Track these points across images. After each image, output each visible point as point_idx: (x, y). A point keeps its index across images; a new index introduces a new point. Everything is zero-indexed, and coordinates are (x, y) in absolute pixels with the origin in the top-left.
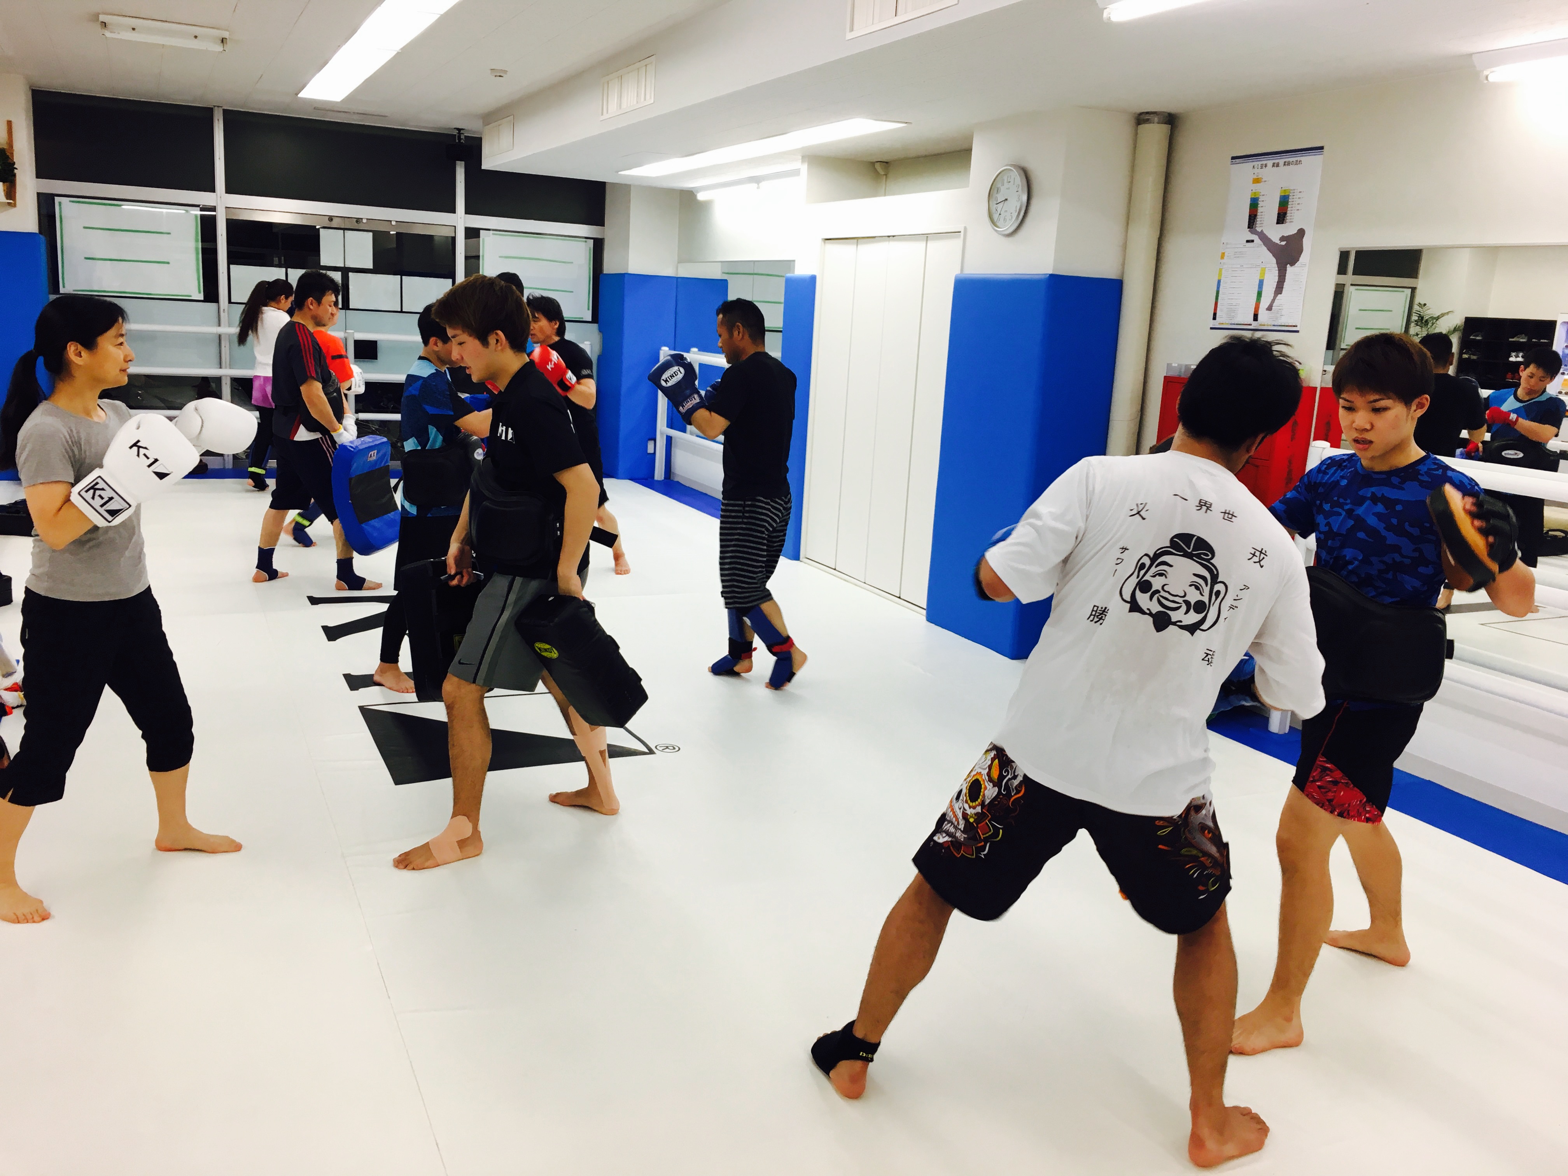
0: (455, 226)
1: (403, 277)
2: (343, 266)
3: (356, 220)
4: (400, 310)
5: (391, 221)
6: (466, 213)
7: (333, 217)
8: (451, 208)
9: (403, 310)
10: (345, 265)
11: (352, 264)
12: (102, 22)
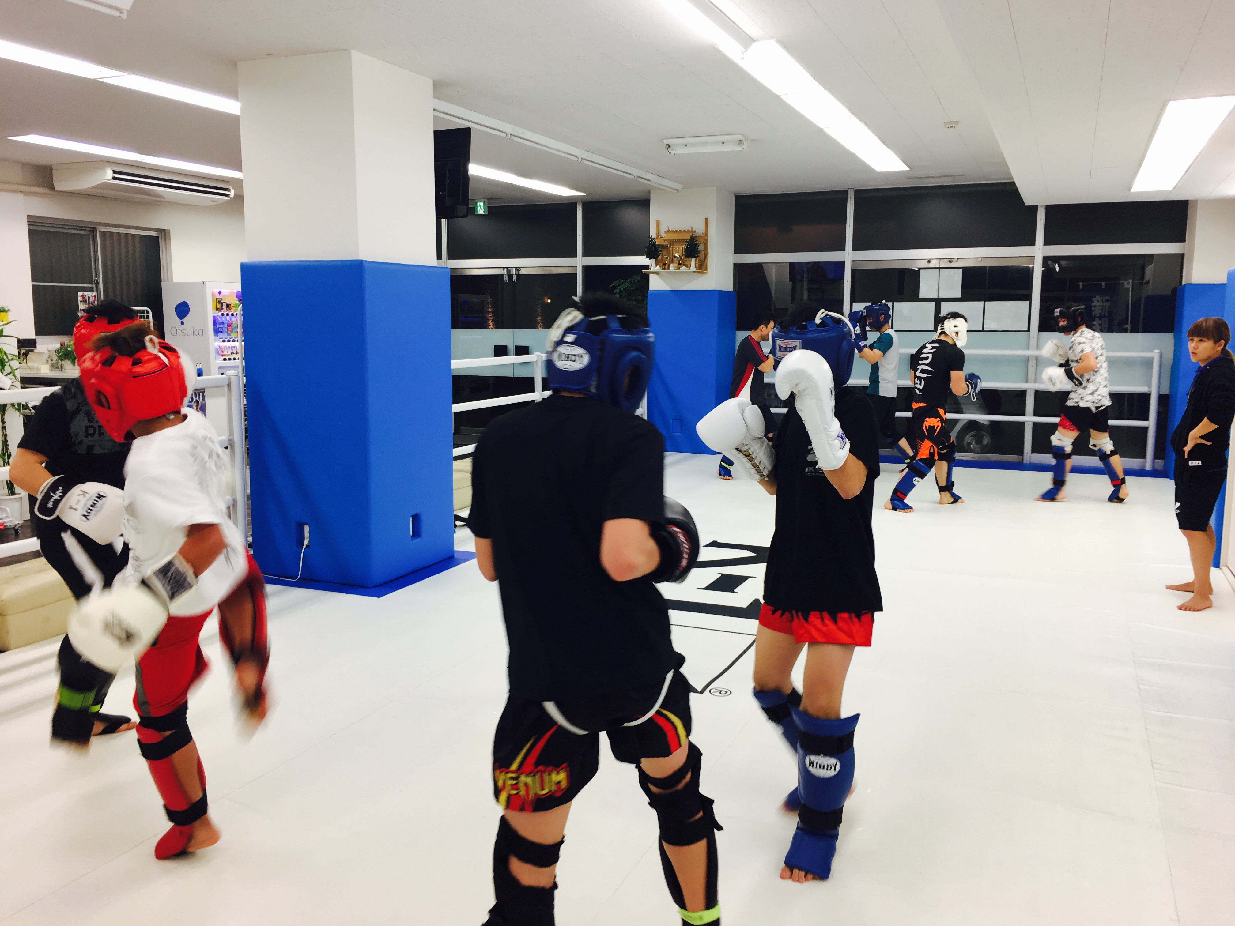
0: (1034, 257)
1: (986, 302)
2: (937, 297)
3: (949, 260)
4: (981, 329)
5: (978, 258)
6: (1045, 244)
7: (931, 260)
8: (1031, 242)
9: (985, 330)
10: (938, 296)
11: (942, 295)
12: (667, 145)
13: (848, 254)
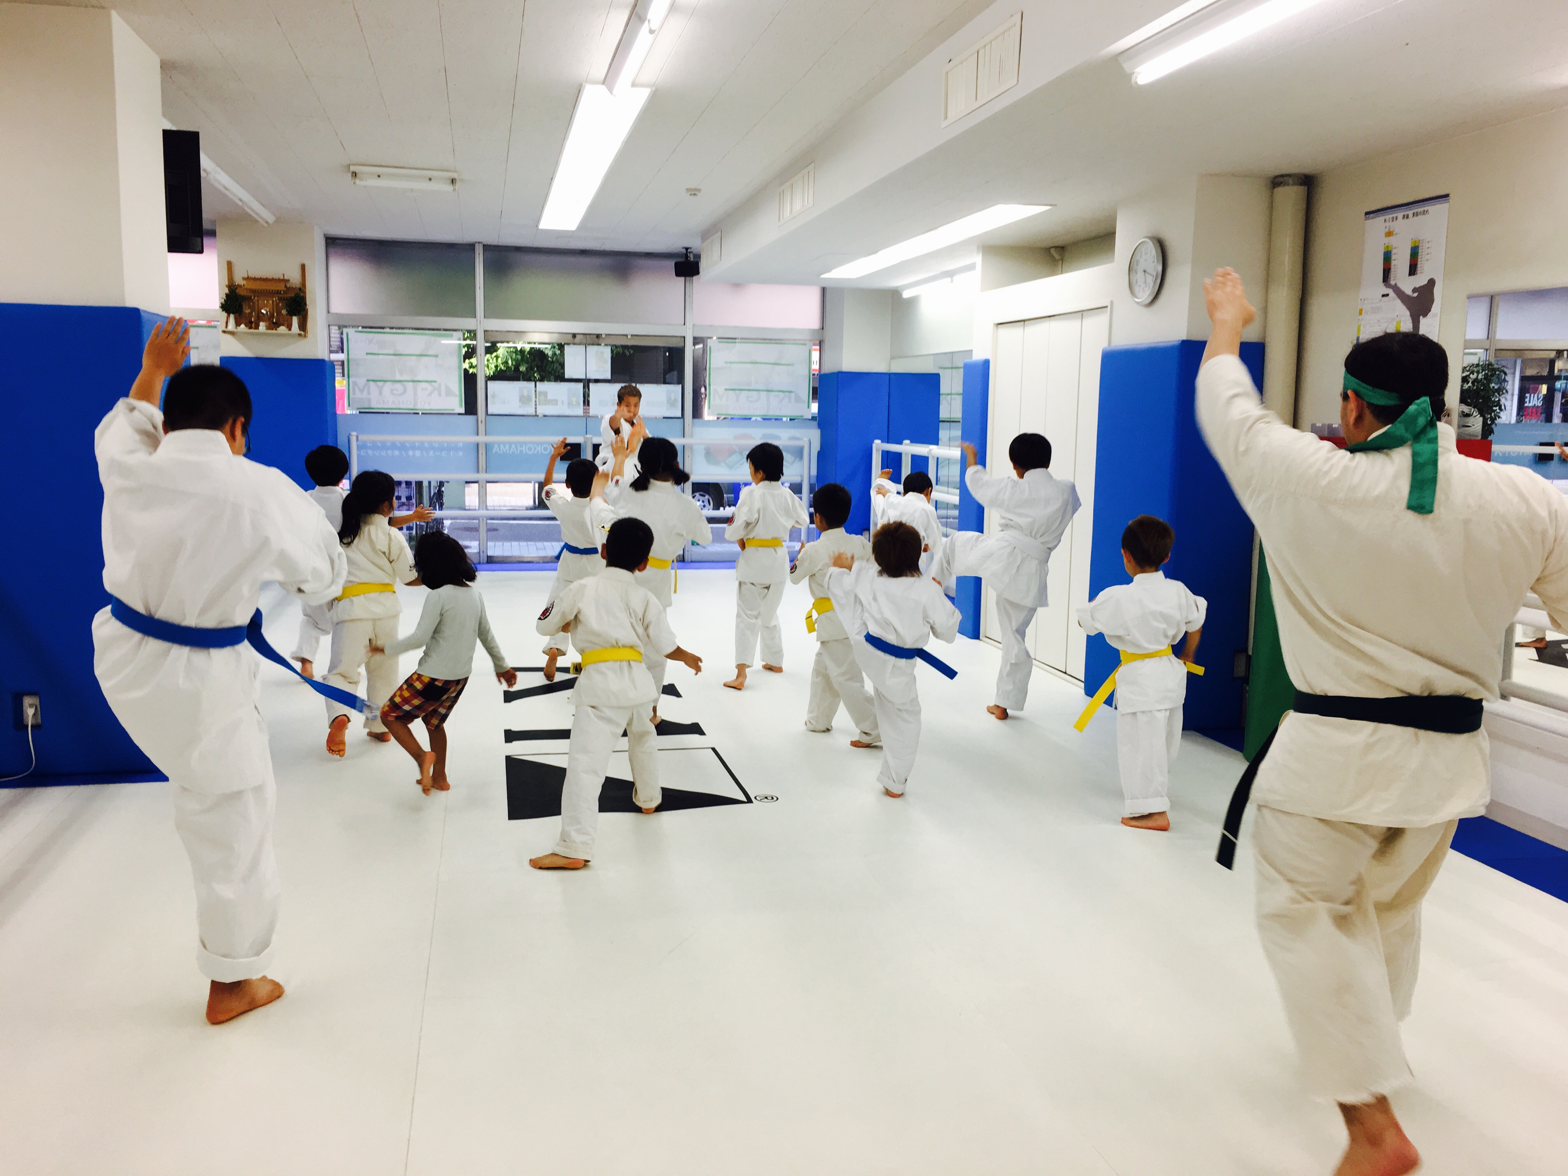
3: (596, 336)
5: (627, 336)
7: (577, 334)
8: (681, 321)
10: (586, 376)
11: (592, 376)
12: (353, 173)
13: (480, 322)
